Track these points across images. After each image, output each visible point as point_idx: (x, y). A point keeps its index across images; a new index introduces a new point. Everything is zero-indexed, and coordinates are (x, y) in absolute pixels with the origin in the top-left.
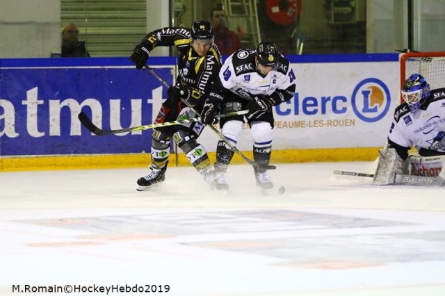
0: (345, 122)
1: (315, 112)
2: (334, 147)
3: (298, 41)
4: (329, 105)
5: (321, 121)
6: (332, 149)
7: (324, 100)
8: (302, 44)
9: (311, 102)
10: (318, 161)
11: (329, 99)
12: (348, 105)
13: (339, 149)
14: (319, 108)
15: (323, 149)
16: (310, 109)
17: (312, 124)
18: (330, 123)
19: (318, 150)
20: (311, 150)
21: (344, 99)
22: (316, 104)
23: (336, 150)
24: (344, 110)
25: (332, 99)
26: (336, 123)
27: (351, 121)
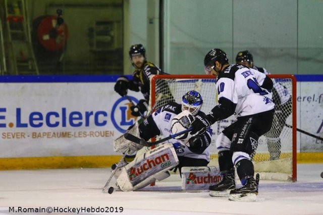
0: (106, 134)
1: (80, 124)
2: (96, 155)
4: (92, 118)
5: (85, 133)
6: (94, 156)
7: (88, 115)
9: (77, 116)
10: (83, 167)
11: (92, 113)
12: (108, 119)
13: (99, 156)
14: (84, 121)
15: (86, 157)
16: (75, 122)
17: (77, 135)
18: (92, 134)
21: (105, 114)
22: (81, 118)
24: (105, 123)
25: (94, 113)
26: (97, 134)
27: (111, 133)
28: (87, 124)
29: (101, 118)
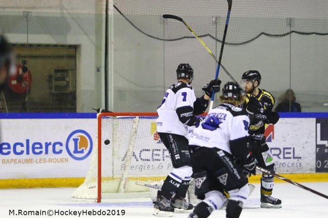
0: (62, 160)
1: (41, 152)
4: (50, 148)
5: (44, 159)
6: (52, 178)
7: (47, 145)
9: (38, 146)
10: (43, 187)
11: (50, 144)
12: (63, 148)
13: (56, 178)
14: (44, 150)
15: (46, 179)
16: (37, 151)
17: (38, 161)
18: (50, 160)
19: (42, 179)
20: (37, 179)
21: (61, 144)
22: (41, 147)
23: (55, 179)
24: (61, 151)
25: (52, 144)
26: (55, 160)
27: (66, 159)
28: (47, 153)
29: (58, 148)
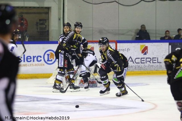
0: (41, 65)
1: (31, 61)
2: (37, 73)
3: (27, 37)
5: (33, 64)
7: (34, 57)
8: (28, 38)
9: (29, 58)
10: (32, 78)
11: (35, 57)
12: (42, 59)
14: (32, 60)
15: (33, 74)
16: (29, 60)
17: (29, 65)
18: (36, 65)
19: (32, 74)
20: (29, 74)
21: (41, 57)
22: (31, 58)
23: (38, 74)
24: (41, 60)
25: (36, 56)
26: (38, 65)
27: (43, 64)
28: (34, 61)
